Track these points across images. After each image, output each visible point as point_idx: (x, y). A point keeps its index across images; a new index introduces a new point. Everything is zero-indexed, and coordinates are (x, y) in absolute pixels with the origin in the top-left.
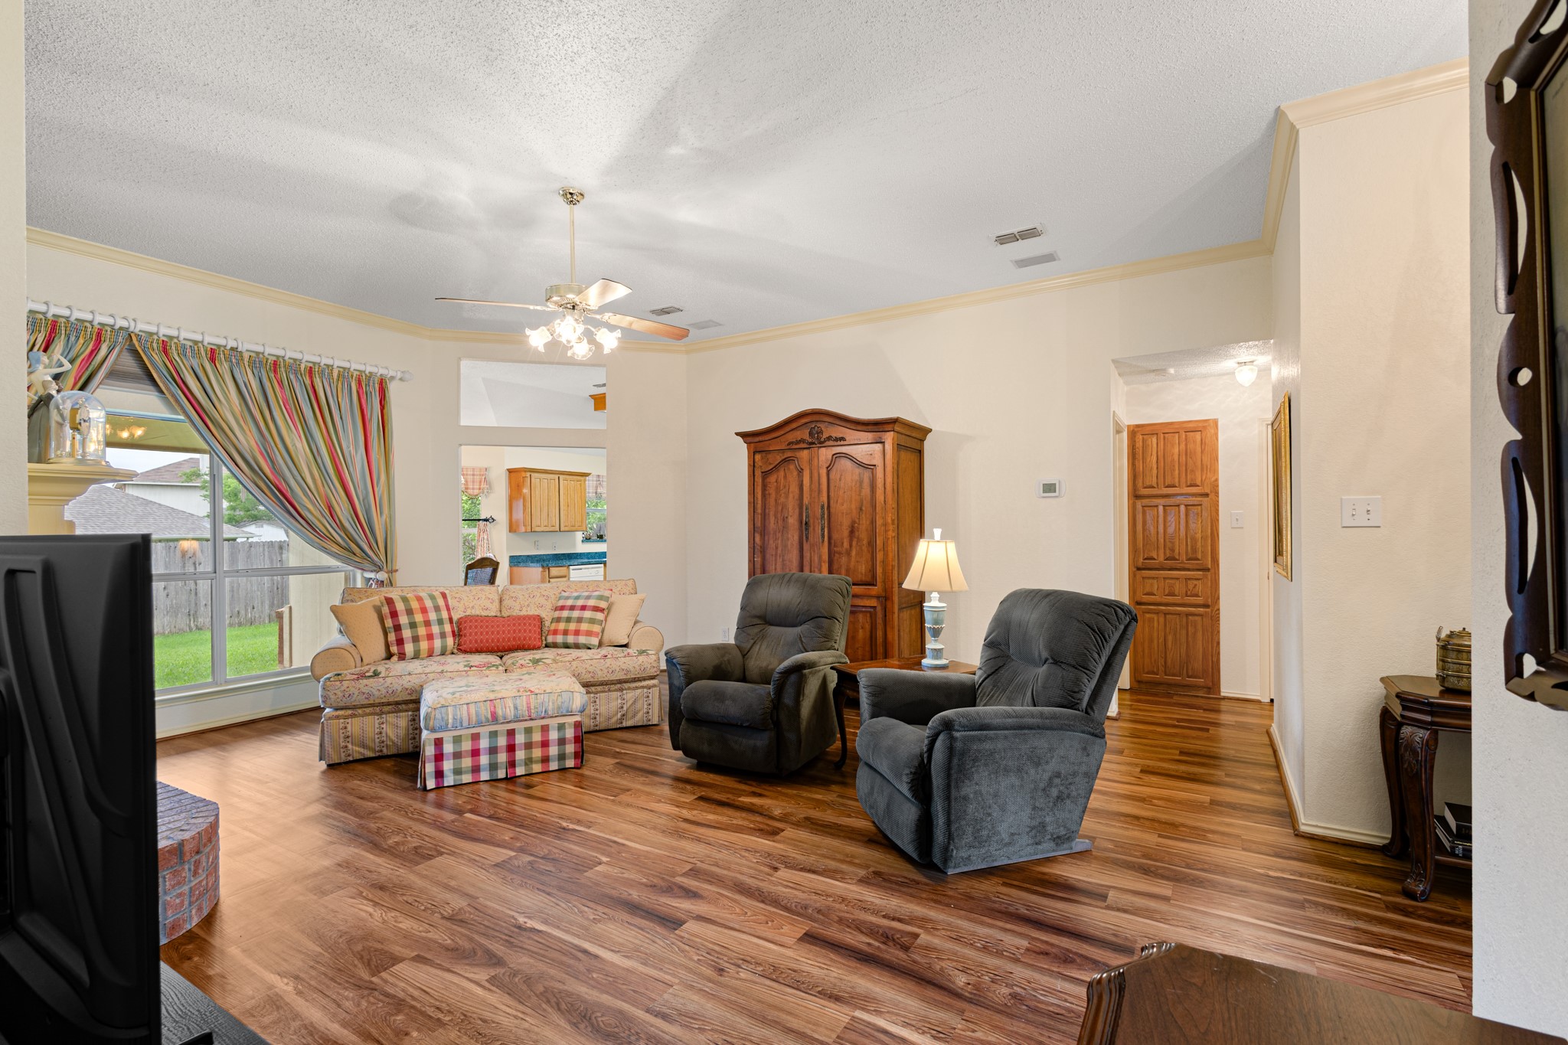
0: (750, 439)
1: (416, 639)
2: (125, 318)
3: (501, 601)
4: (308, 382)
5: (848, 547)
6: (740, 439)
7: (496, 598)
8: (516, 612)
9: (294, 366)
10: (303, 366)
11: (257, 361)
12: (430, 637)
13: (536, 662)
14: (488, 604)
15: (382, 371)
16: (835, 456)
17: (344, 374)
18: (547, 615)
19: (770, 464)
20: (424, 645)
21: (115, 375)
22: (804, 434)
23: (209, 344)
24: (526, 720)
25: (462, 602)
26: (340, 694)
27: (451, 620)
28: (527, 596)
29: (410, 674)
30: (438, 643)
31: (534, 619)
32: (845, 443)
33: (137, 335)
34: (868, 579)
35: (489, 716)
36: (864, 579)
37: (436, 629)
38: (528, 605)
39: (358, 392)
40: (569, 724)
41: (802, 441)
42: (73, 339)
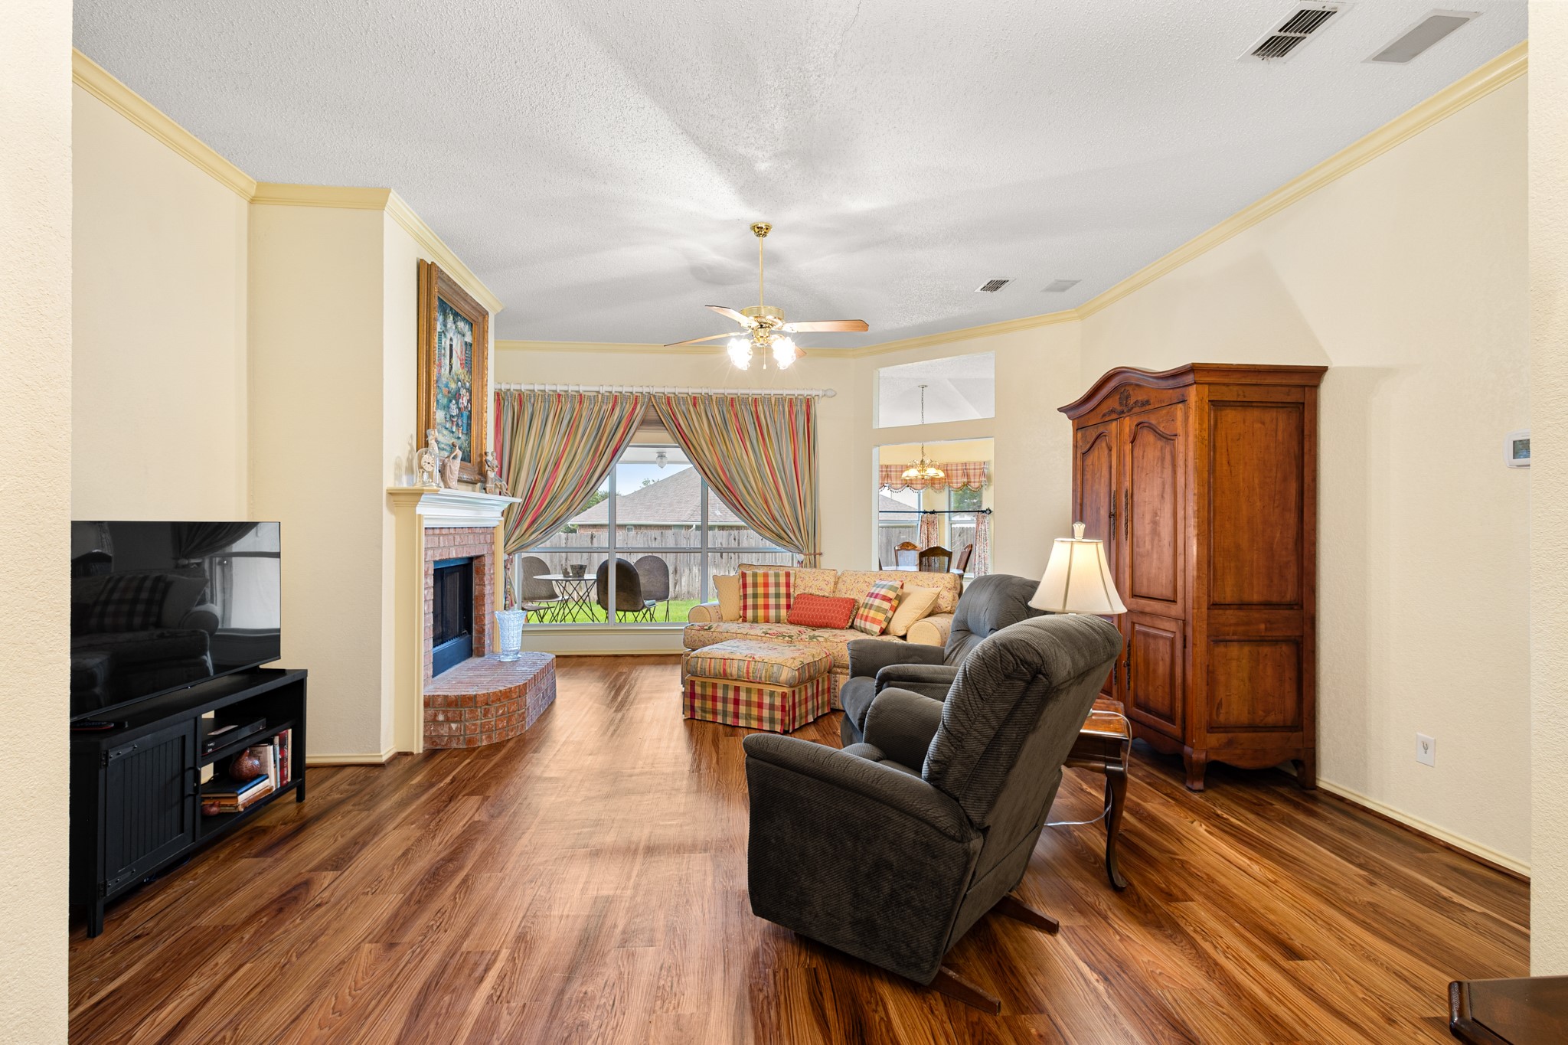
0: (1071, 413)
1: (755, 607)
2: (648, 386)
3: (836, 583)
4: (753, 409)
5: (1150, 547)
6: (1064, 415)
7: (832, 580)
8: (843, 595)
9: (744, 400)
10: (750, 399)
11: (721, 400)
12: (766, 607)
13: (812, 638)
14: (823, 585)
15: (806, 393)
16: (1139, 427)
17: (780, 400)
18: (862, 599)
19: (1088, 442)
20: (761, 613)
21: (644, 422)
22: (1114, 403)
23: (693, 393)
24: (744, 681)
25: (804, 582)
26: (690, 639)
27: (788, 596)
28: (853, 580)
29: (727, 632)
30: (772, 613)
31: (846, 602)
32: (1151, 407)
33: (654, 396)
34: (1167, 593)
35: (722, 671)
36: (1164, 592)
37: (772, 601)
38: (852, 590)
39: (789, 412)
40: (778, 693)
41: (1113, 411)
42: (624, 404)
